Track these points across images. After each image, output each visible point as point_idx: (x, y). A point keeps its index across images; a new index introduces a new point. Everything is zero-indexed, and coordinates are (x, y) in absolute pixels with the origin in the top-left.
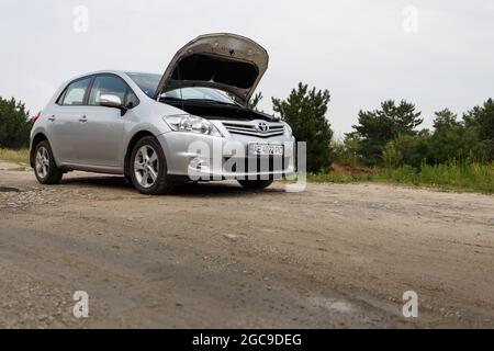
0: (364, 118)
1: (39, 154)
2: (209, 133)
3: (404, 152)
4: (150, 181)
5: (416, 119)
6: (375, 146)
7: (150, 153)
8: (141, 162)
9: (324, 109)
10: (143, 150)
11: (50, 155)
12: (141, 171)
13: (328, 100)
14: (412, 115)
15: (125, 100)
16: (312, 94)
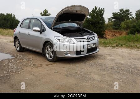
0: (114, 14)
1: (16, 42)
2: (70, 43)
3: (127, 26)
4: (51, 57)
5: (130, 14)
6: (117, 23)
7: (50, 48)
8: (48, 50)
9: (103, 14)
10: (48, 47)
11: (19, 43)
12: (48, 54)
13: (104, 11)
14: (129, 13)
15: (41, 29)
16: (99, 10)
